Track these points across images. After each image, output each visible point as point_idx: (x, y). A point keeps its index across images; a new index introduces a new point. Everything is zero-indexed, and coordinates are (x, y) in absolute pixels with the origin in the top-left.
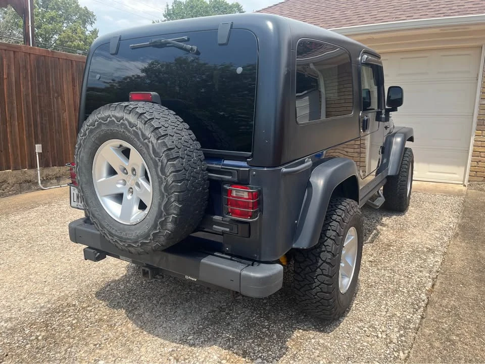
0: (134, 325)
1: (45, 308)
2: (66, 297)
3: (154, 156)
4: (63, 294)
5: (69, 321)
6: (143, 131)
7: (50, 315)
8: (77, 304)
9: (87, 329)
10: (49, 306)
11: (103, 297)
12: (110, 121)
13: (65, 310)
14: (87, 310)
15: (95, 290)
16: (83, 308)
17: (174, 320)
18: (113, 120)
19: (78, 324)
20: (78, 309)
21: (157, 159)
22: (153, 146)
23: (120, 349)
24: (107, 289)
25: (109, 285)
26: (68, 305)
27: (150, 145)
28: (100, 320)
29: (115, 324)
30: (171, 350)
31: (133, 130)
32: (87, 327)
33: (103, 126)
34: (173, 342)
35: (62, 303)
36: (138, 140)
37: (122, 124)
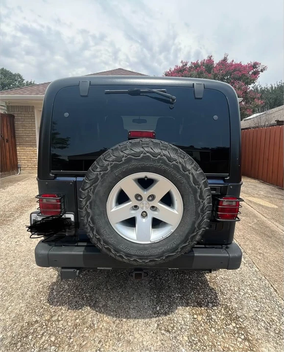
0: (109, 317)
1: (7, 338)
2: (19, 317)
3: (194, 185)
4: (13, 315)
5: (48, 341)
6: (184, 164)
7: (19, 344)
8: (39, 319)
9: (72, 340)
10: (9, 334)
11: (57, 302)
12: (143, 156)
13: (32, 331)
14: (53, 321)
15: (43, 298)
16: (49, 321)
17: (133, 299)
18: (148, 156)
19: (59, 340)
20: (44, 324)
21: (197, 187)
22: (193, 176)
23: (120, 345)
24: (55, 293)
25: (53, 289)
26: (30, 324)
27: (191, 175)
28: (76, 326)
29: (93, 323)
30: (156, 325)
31: (173, 164)
32: (71, 338)
33: (133, 161)
34: (151, 318)
35: (21, 324)
36: (178, 172)
37: (160, 159)
